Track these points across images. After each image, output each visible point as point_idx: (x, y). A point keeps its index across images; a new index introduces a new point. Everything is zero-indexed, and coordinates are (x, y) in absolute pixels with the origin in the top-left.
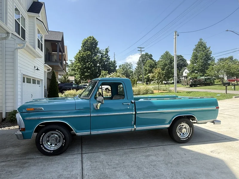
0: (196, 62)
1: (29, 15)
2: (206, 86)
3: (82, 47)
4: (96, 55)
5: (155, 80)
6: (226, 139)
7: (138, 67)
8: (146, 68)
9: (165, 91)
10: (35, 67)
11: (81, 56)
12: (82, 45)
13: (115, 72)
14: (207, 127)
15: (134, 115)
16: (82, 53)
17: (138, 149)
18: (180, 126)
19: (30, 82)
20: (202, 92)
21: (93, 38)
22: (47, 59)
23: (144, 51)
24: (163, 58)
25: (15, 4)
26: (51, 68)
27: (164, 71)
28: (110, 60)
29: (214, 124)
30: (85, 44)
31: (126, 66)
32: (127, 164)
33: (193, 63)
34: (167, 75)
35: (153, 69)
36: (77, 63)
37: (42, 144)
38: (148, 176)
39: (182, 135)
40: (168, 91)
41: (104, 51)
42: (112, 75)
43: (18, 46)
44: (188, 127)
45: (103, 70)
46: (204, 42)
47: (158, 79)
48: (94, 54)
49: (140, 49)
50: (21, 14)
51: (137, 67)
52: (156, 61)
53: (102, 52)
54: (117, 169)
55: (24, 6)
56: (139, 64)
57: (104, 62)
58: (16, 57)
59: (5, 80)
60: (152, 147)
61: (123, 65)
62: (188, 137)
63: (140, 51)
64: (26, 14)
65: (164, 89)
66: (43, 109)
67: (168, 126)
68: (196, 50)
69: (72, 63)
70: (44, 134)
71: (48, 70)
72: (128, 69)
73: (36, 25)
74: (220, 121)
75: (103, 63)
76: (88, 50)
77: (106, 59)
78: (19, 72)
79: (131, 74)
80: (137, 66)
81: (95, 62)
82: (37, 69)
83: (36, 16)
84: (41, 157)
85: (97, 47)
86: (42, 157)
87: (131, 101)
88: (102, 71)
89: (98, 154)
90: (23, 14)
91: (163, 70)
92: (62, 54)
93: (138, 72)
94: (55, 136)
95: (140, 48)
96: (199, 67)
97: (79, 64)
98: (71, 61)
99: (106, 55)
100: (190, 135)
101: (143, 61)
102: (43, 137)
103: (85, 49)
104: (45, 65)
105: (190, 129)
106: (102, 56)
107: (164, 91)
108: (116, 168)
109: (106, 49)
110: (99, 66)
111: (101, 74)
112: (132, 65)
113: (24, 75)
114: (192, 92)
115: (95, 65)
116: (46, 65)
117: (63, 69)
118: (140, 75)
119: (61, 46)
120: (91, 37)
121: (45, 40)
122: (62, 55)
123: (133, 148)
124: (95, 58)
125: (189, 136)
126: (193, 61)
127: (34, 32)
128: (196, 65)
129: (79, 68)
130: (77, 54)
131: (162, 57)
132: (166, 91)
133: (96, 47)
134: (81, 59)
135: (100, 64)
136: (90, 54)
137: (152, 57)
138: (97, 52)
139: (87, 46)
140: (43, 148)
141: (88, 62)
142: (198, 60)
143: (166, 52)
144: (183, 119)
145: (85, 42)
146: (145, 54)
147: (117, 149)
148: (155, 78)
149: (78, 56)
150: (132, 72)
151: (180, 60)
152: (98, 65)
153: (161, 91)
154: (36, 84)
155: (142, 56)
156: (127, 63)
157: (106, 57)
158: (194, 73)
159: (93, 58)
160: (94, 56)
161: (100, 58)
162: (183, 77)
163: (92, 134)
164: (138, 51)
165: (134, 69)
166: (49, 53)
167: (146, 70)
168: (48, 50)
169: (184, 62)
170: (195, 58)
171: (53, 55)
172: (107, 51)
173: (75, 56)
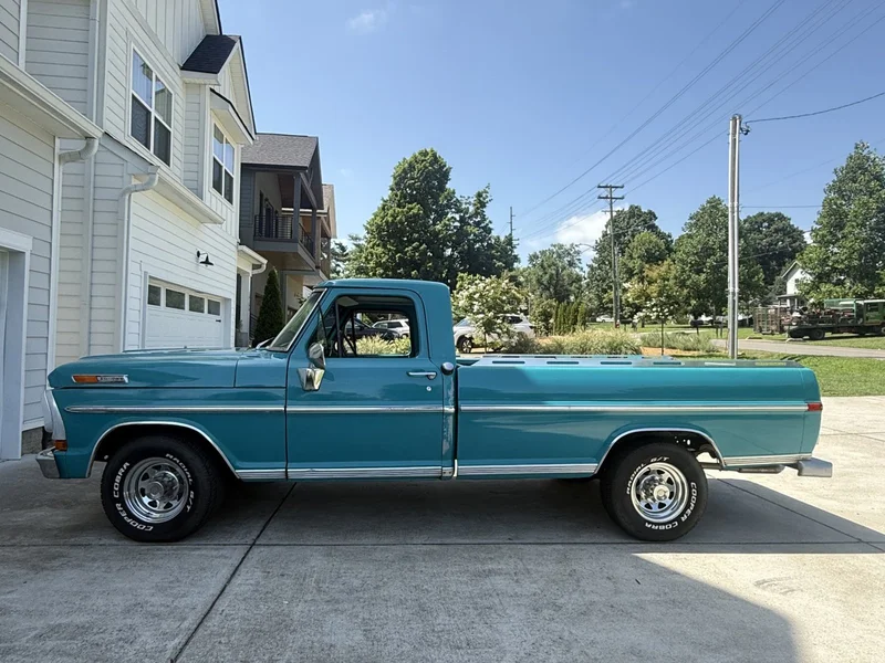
0: (838, 240)
1: (187, 80)
2: (862, 336)
3: (392, 189)
4: (441, 216)
5: (648, 308)
6: (860, 541)
7: (601, 262)
8: (631, 265)
9: (691, 353)
10: (199, 254)
11: (387, 222)
12: (391, 182)
13: (493, 277)
14: (801, 493)
15: (451, 418)
16: (390, 212)
17: (462, 547)
18: (647, 474)
19: (180, 306)
20: (849, 359)
21: (434, 155)
22: (260, 232)
23: (622, 198)
24: (695, 224)
25: (133, 45)
26: (265, 261)
27: (703, 276)
28: (494, 234)
29: (799, 474)
30: (405, 178)
31: (555, 256)
32: (385, 593)
33: (823, 242)
34: (716, 289)
36: (373, 247)
37: (121, 500)
38: (438, 641)
39: (655, 508)
40: (701, 353)
41: (470, 203)
42: (482, 285)
43: (135, 182)
44: (679, 477)
45: (463, 272)
46: (872, 156)
47: (662, 305)
48: (436, 212)
49: (605, 192)
50: (157, 79)
51: (595, 260)
52: (670, 236)
53: (464, 206)
54: (340, 607)
55: (170, 50)
56: (601, 248)
57: (469, 240)
58: (126, 219)
59: (88, 294)
60: (522, 546)
61: (543, 253)
62: (678, 519)
63: (607, 198)
64: (177, 78)
65: (689, 345)
66: (126, 380)
67: (591, 468)
68: (838, 188)
69: (357, 246)
70: (127, 464)
71: (255, 267)
72: (564, 268)
73: (208, 112)
74: (829, 465)
75: (466, 247)
76: (413, 199)
77: (476, 230)
78: (133, 268)
79: (573, 288)
80: (597, 256)
81: (435, 241)
82: (207, 262)
83: (207, 81)
84: (115, 542)
85: (447, 186)
86: (120, 543)
87: (442, 367)
88: (460, 274)
89: (308, 551)
90: (165, 77)
91: (699, 272)
92: (314, 213)
93: (602, 277)
94: (165, 475)
95: (606, 187)
96: (850, 258)
97: (380, 250)
98: (356, 239)
99: (476, 214)
100: (689, 511)
101: (617, 236)
102: (125, 474)
103: (404, 196)
104: (241, 247)
105: (690, 489)
106: (462, 220)
107: (689, 350)
108: (337, 602)
109: (479, 195)
110: (452, 255)
111: (458, 286)
112: (578, 253)
113: (150, 277)
114: (805, 356)
115: (439, 255)
116: (245, 248)
117: (317, 267)
118: (605, 291)
119: (308, 186)
120: (425, 154)
121: (242, 164)
122: (314, 218)
123: (448, 541)
124: (438, 227)
125: (682, 514)
126: (824, 236)
127: (201, 139)
128: (836, 250)
129: (379, 264)
130: (376, 215)
131: (693, 222)
132: (696, 353)
133: (442, 188)
134: (389, 232)
135: (454, 248)
136: (418, 214)
137: (657, 223)
138: (448, 206)
139: (409, 186)
140: (124, 514)
141: (410, 242)
142: (846, 231)
143: (708, 202)
144: (656, 446)
145: (404, 171)
146: (627, 209)
147: (386, 541)
148: (651, 300)
149: (378, 220)
150: (579, 279)
151: (777, 231)
152: (448, 252)
153: (674, 352)
154: (203, 312)
155: (614, 222)
156: (561, 247)
157: (477, 224)
158: (829, 281)
159: (431, 228)
160: (435, 221)
161: (455, 227)
162: (785, 299)
163: (291, 476)
164: (600, 198)
165: (587, 269)
166: (268, 210)
167: (630, 272)
168: (267, 200)
169: (795, 242)
170: (834, 221)
171: (284, 217)
172: (480, 202)
173: (369, 223)
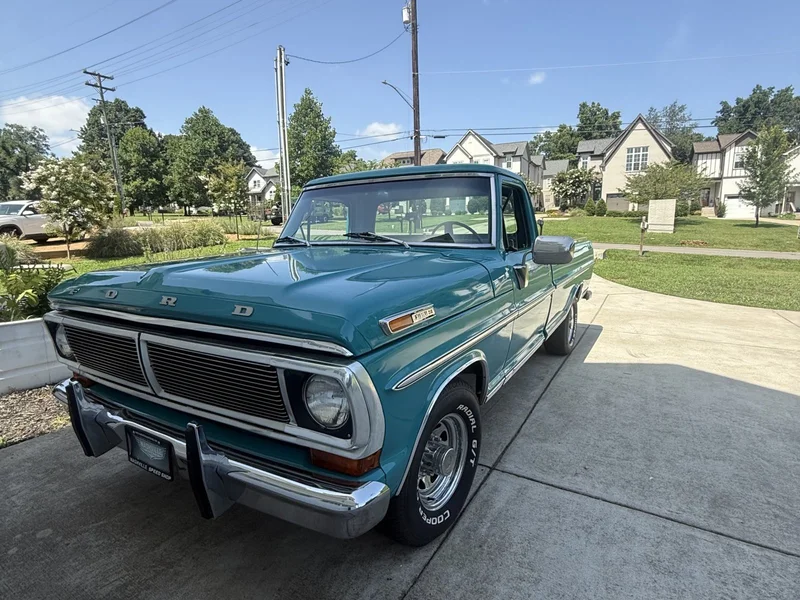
0: (300, 156)
7: (89, 151)
8: (126, 157)
23: (113, 90)
24: (191, 128)
35: (153, 161)
40: (261, 236)
46: (315, 101)
49: (93, 80)
51: (80, 148)
52: (160, 136)
56: (89, 136)
63: (95, 86)
95: (94, 74)
112: (44, 138)
128: (298, 163)
131: (189, 126)
132: (256, 236)
137: (145, 121)
143: (200, 111)
146: (113, 101)
156: (20, 128)
164: (87, 84)
167: (127, 164)
170: (296, 143)
